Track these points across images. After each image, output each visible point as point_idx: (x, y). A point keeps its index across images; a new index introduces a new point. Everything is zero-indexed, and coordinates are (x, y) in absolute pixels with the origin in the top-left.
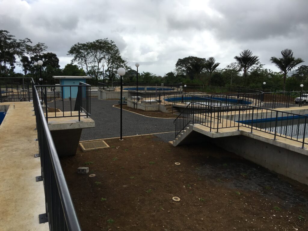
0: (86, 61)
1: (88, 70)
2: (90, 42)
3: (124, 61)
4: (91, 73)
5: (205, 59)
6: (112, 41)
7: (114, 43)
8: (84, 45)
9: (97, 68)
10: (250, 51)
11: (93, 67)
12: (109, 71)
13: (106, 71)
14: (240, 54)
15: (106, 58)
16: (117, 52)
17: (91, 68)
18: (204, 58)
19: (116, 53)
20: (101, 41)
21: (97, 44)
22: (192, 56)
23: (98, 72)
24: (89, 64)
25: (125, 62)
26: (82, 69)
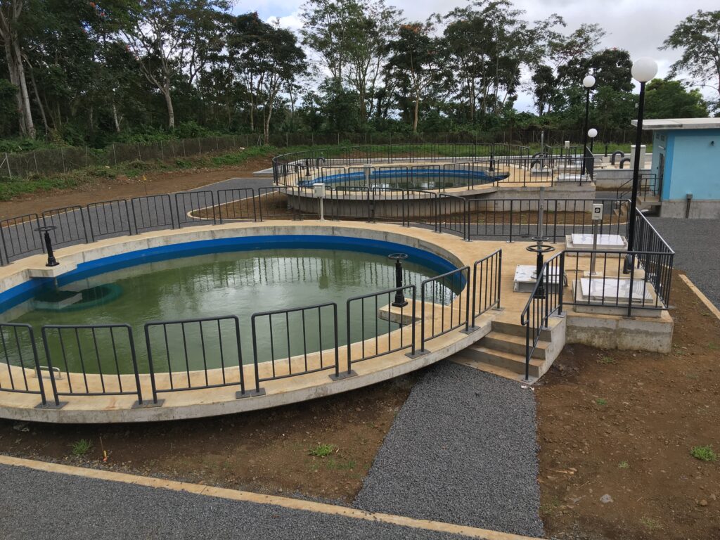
26: (697, 90)
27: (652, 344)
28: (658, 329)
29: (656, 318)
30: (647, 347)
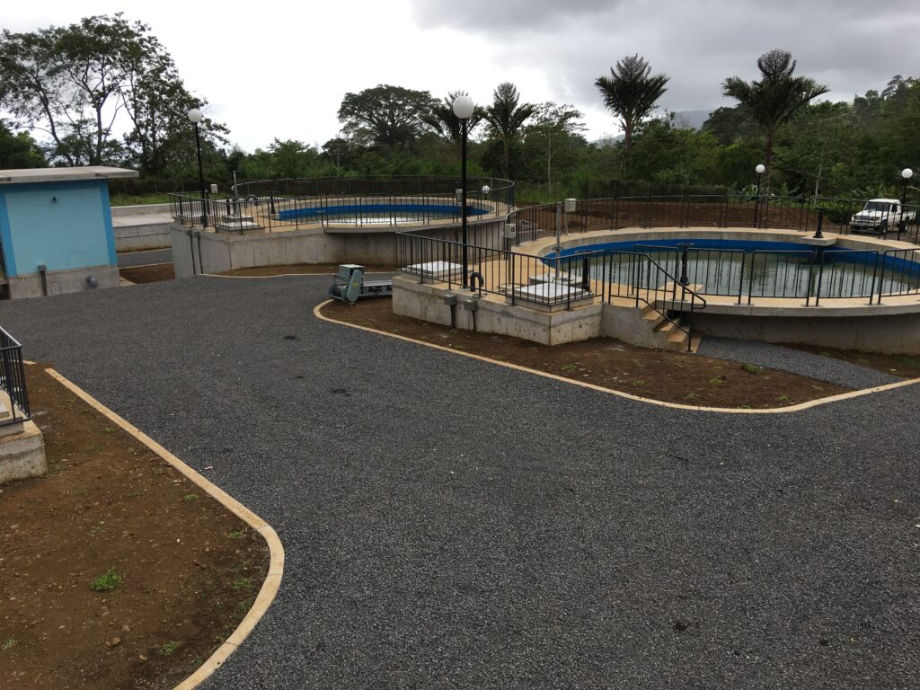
0: (45, 101)
1: (56, 139)
2: (56, 28)
3: (197, 100)
4: (72, 147)
5: (427, 92)
6: (142, 24)
7: (150, 29)
8: (30, 39)
9: (97, 129)
10: (644, 61)
11: (77, 127)
12: (143, 140)
13: (129, 140)
14: (613, 72)
15: (123, 90)
16: (165, 64)
17: (71, 128)
18: (426, 90)
19: (162, 69)
20: (104, 22)
21: (85, 32)
22: (386, 85)
23: (100, 146)
24: (58, 112)
25: (202, 105)
26: (27, 133)
27: (21, 468)
28: (24, 446)
29: (17, 434)
30: (16, 475)
